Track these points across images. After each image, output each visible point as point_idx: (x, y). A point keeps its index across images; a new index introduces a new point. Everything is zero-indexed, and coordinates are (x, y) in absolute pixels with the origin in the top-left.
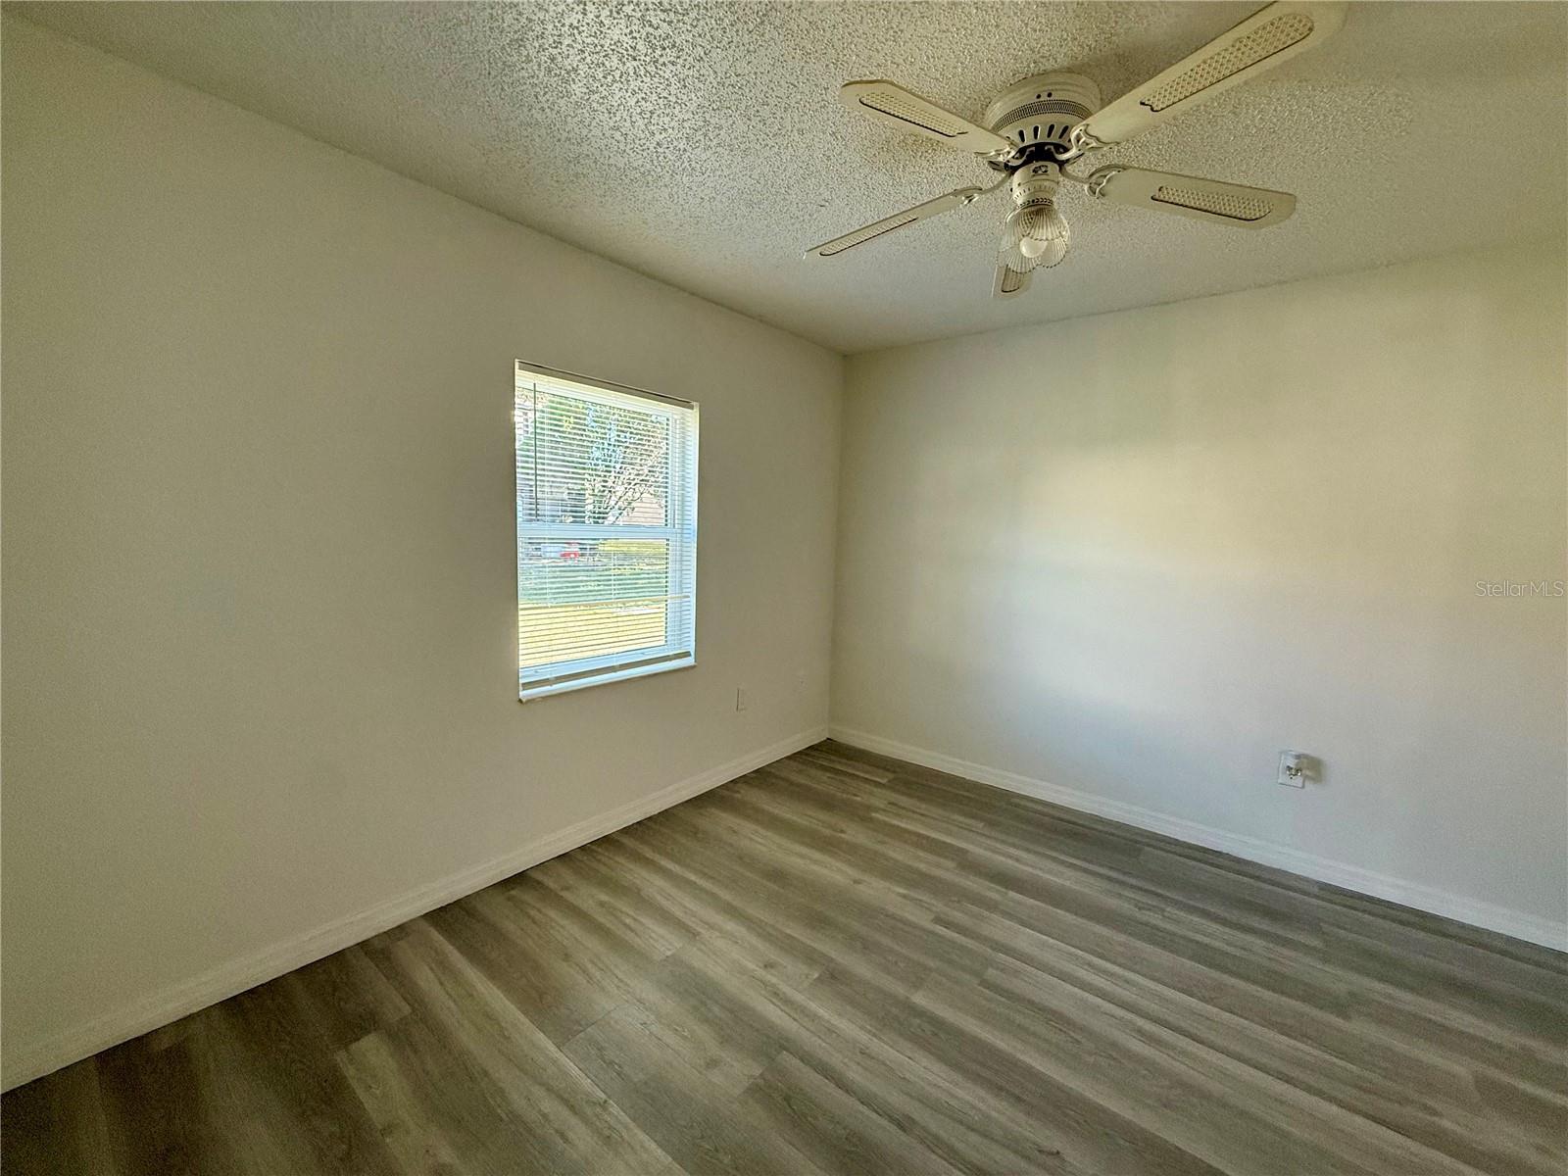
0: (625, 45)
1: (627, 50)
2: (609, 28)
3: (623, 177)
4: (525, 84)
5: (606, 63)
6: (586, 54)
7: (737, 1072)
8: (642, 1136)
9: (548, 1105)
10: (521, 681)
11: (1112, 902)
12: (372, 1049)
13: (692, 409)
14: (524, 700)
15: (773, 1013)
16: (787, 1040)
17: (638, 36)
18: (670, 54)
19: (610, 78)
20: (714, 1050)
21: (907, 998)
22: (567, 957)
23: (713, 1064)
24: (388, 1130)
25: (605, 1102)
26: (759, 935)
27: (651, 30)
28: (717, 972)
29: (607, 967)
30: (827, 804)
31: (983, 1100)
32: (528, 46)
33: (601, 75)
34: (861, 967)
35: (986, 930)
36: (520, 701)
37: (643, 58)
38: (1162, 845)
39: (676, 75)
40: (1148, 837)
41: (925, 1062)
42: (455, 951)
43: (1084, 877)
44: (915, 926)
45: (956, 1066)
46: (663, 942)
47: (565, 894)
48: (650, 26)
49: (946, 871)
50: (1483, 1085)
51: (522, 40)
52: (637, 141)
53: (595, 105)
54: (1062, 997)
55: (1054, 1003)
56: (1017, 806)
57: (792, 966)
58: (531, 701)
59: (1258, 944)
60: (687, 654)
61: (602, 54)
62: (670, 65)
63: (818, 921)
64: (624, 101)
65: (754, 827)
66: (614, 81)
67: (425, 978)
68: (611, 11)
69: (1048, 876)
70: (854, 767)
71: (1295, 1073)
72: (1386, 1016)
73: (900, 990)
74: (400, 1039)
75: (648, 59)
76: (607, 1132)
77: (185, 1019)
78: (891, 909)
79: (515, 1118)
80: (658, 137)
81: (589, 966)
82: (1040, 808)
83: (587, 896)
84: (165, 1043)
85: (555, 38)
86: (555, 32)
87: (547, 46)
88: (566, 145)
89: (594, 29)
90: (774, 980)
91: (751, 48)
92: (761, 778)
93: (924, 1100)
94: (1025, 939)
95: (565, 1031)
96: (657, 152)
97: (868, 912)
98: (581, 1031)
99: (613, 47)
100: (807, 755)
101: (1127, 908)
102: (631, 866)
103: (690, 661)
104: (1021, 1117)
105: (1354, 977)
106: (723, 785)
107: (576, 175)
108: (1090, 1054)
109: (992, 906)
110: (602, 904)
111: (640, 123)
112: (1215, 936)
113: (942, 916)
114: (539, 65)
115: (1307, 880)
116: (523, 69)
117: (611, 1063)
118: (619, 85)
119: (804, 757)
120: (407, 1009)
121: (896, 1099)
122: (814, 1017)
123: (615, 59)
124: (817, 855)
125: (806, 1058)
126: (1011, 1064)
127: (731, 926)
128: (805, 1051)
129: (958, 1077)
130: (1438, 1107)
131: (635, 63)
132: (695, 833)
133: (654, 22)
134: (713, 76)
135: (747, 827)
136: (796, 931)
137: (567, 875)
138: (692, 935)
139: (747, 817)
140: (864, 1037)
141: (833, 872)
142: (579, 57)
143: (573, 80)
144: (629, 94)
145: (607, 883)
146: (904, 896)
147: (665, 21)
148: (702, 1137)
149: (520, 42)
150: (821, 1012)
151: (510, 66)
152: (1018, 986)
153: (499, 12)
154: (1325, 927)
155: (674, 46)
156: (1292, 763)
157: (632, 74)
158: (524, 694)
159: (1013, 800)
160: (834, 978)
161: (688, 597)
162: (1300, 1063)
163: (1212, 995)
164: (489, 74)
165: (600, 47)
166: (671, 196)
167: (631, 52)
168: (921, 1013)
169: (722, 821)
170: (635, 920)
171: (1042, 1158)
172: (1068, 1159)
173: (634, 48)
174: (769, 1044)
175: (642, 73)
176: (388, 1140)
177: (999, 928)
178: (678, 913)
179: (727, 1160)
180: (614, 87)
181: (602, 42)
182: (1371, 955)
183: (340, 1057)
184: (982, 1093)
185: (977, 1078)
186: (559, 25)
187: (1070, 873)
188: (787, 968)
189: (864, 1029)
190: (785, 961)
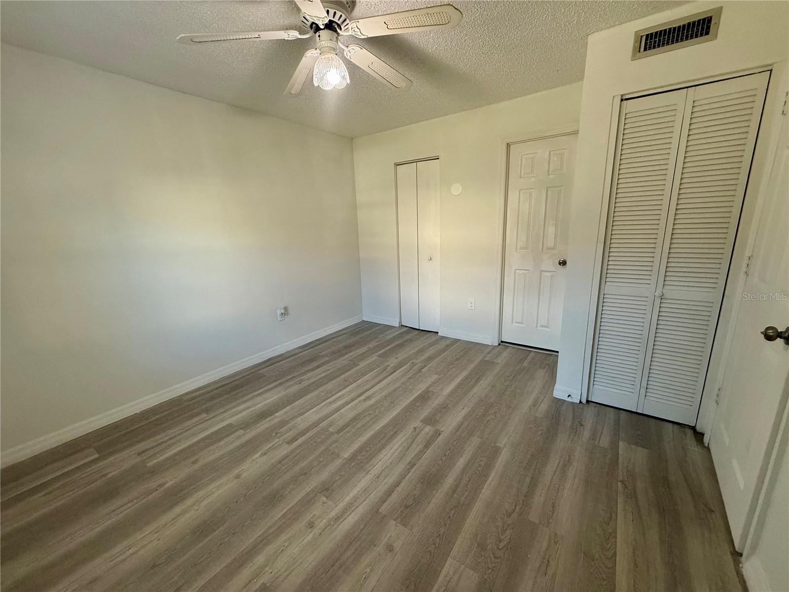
16: (370, 510)
20: (378, 549)
21: (345, 458)
23: (389, 548)
34: (320, 477)
35: (301, 428)
41: (381, 456)
44: (292, 452)
45: (383, 447)
54: (347, 414)
55: (351, 416)
57: (316, 511)
63: (274, 498)
73: (338, 463)
78: (274, 460)
90: (324, 521)
93: (400, 459)
94: (312, 416)
97: (273, 470)
108: (374, 412)
109: (284, 422)
113: (287, 440)
121: (401, 467)
122: (356, 498)
125: (383, 501)
126: (381, 432)
128: (378, 502)
129: (388, 448)
140: (369, 477)
152: (341, 423)
156: (283, 311)
160: (327, 489)
168: (354, 455)
174: (376, 518)
179: (443, 530)
184: (395, 441)
185: (388, 442)
187: (267, 395)
188: (314, 515)
189: (364, 477)
190: (308, 517)
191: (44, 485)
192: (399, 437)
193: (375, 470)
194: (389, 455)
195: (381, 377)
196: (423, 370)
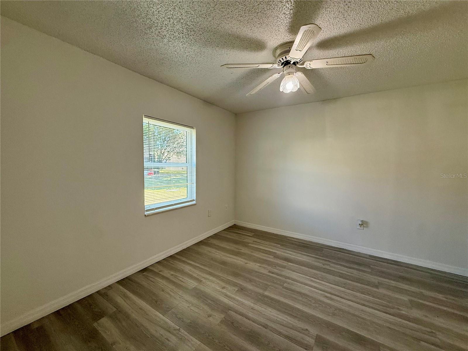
0: (180, 30)
1: (181, 31)
2: (176, 25)
3: (176, 64)
4: (150, 38)
5: (175, 34)
6: (169, 32)
7: (217, 318)
8: (191, 337)
9: (162, 332)
10: (145, 209)
11: (317, 264)
12: (104, 321)
13: (194, 129)
14: (146, 215)
15: (226, 300)
16: (231, 307)
17: (184, 28)
18: (193, 33)
19: (175, 38)
20: (210, 312)
21: (263, 293)
22: (163, 291)
23: (210, 316)
24: (114, 343)
25: (179, 329)
26: (220, 280)
27: (188, 27)
28: (208, 290)
29: (176, 292)
30: (236, 242)
31: (286, 318)
32: (153, 29)
33: (173, 37)
34: (249, 286)
35: (283, 273)
36: (145, 215)
37: (185, 33)
38: (328, 248)
39: (194, 38)
40: (325, 246)
41: (270, 310)
42: (128, 291)
43: (309, 258)
44: (264, 274)
45: (278, 310)
46: (192, 284)
47: (160, 273)
48: (188, 25)
49: (271, 259)
50: (411, 301)
51: (151, 27)
52: (181, 55)
53: (170, 45)
54: (305, 290)
55: (303, 291)
56: (289, 240)
57: (230, 288)
58: (148, 216)
59: (355, 272)
60: (194, 200)
61: (173, 32)
62: (192, 36)
63: (236, 275)
64: (178, 44)
65: (215, 250)
66: (176, 39)
67: (120, 300)
68: (177, 21)
69: (299, 258)
70: (242, 232)
71: (366, 303)
72: (389, 288)
73: (261, 291)
74: (113, 318)
75: (186, 34)
76: (180, 337)
77: (42, 318)
78: (257, 270)
79: (153, 336)
80: (187, 54)
81: (170, 292)
82: (295, 240)
83: (166, 273)
84: (36, 326)
85: (161, 27)
86: (161, 26)
87: (158, 29)
88: (160, 55)
89: (172, 25)
90: (225, 291)
91: (215, 32)
92: (216, 236)
94: (294, 275)
95: (165, 311)
96: (186, 58)
97: (250, 271)
98: (170, 310)
99: (177, 30)
100: (229, 229)
101: (321, 265)
102: (180, 263)
103: (194, 202)
104: (296, 321)
105: (380, 278)
106: (204, 239)
107: (162, 63)
108: (314, 303)
109: (284, 267)
110: (172, 275)
111: (182, 50)
112: (344, 270)
113: (270, 270)
114: (155, 34)
115: (366, 255)
116: (150, 34)
117: (180, 318)
118: (178, 40)
119: (228, 230)
120: (115, 309)
121: (262, 320)
122: (237, 301)
123: (177, 33)
124: (235, 257)
125: (236, 312)
126: (293, 308)
127: (211, 278)
128: (236, 310)
129: (278, 313)
130: (401, 308)
131: (183, 35)
132: (198, 253)
133: (189, 25)
134: (204, 39)
135: (213, 250)
136: (231, 278)
137: (160, 268)
138: (200, 281)
139: (213, 248)
140: (252, 305)
141: (239, 261)
142: (167, 32)
143: (165, 38)
144: (180, 42)
145: (172, 269)
146: (260, 266)
147: (192, 24)
148: (209, 336)
149: (150, 28)
150: (240, 299)
151: (146, 34)
152: (293, 288)
153: (145, 20)
154: (371, 266)
155: (194, 31)
156: (360, 223)
157: (181, 37)
158: (146, 213)
159: (288, 238)
160: (242, 290)
161: (194, 183)
162: (368, 301)
163: (344, 286)
164: (140, 35)
165: (173, 30)
166: (189, 69)
167: (182, 32)
168: (267, 297)
169: (205, 249)
170: (182, 278)
171: (303, 331)
172: (310, 331)
173: (183, 31)
174: (225, 309)
175: (184, 37)
176: (114, 346)
177: (287, 273)
178: (195, 275)
179: (217, 341)
180: (176, 40)
181: (174, 29)
182: (383, 272)
183: (95, 325)
185: (284, 313)
186: (162, 24)
187: (305, 257)
188: (228, 288)
189: (252, 302)
190: (227, 286)
191: (237, 233)
192: (292, 319)
193: (256, 307)
194: (272, 314)
195: (374, 306)
196: (421, 342)
